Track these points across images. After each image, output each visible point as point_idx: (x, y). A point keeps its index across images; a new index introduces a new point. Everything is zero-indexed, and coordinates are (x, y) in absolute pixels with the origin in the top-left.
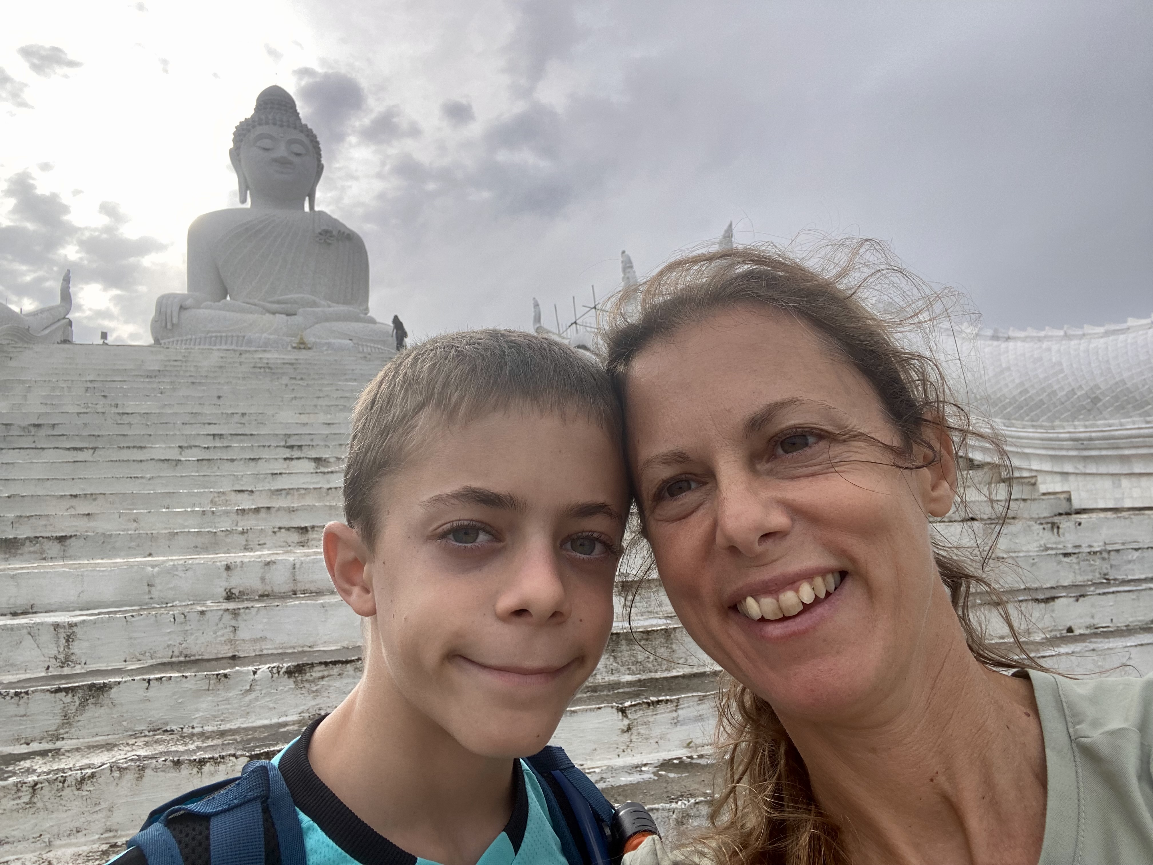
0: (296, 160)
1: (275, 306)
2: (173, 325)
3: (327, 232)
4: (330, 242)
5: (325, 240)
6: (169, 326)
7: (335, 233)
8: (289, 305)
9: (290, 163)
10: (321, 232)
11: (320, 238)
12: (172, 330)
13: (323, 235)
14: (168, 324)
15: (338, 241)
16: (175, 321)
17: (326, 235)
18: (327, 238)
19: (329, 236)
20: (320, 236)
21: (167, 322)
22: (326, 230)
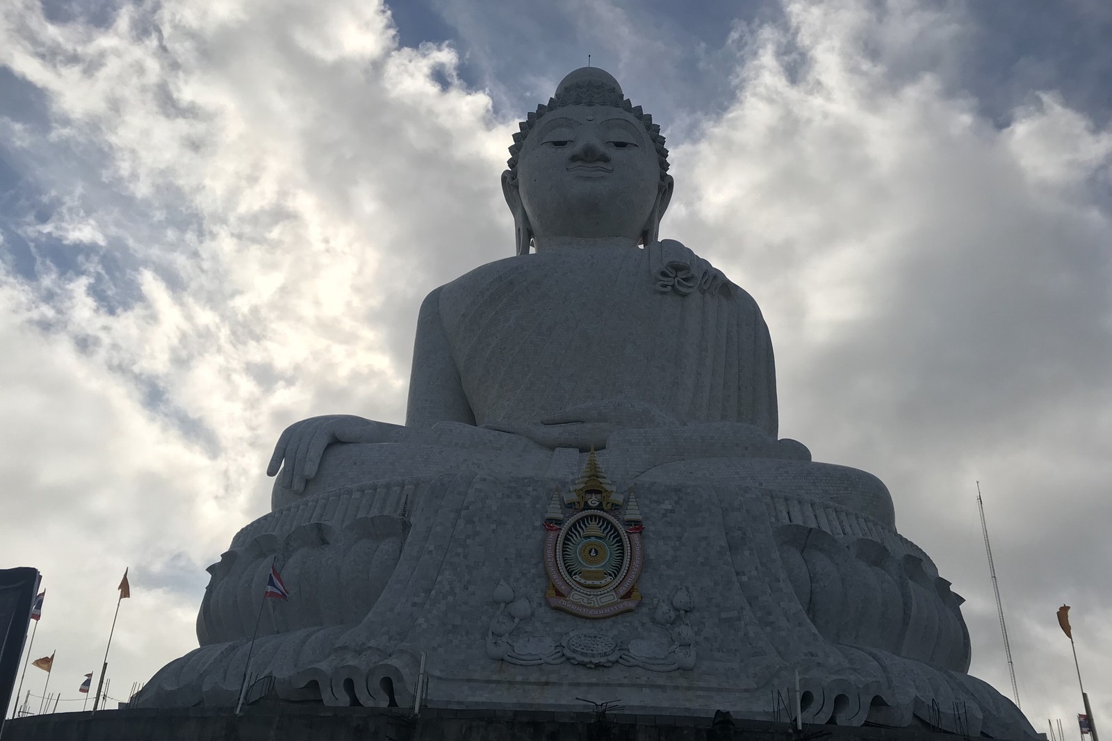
0: (615, 154)
2: (307, 482)
3: (677, 268)
4: (684, 290)
5: (673, 286)
6: (298, 485)
7: (694, 271)
8: (589, 426)
9: (606, 160)
10: (666, 270)
11: (662, 283)
12: (302, 494)
13: (670, 277)
14: (296, 480)
15: (703, 292)
16: (310, 469)
17: (676, 276)
18: (678, 281)
19: (682, 279)
20: (663, 278)
21: (295, 473)
22: (676, 263)
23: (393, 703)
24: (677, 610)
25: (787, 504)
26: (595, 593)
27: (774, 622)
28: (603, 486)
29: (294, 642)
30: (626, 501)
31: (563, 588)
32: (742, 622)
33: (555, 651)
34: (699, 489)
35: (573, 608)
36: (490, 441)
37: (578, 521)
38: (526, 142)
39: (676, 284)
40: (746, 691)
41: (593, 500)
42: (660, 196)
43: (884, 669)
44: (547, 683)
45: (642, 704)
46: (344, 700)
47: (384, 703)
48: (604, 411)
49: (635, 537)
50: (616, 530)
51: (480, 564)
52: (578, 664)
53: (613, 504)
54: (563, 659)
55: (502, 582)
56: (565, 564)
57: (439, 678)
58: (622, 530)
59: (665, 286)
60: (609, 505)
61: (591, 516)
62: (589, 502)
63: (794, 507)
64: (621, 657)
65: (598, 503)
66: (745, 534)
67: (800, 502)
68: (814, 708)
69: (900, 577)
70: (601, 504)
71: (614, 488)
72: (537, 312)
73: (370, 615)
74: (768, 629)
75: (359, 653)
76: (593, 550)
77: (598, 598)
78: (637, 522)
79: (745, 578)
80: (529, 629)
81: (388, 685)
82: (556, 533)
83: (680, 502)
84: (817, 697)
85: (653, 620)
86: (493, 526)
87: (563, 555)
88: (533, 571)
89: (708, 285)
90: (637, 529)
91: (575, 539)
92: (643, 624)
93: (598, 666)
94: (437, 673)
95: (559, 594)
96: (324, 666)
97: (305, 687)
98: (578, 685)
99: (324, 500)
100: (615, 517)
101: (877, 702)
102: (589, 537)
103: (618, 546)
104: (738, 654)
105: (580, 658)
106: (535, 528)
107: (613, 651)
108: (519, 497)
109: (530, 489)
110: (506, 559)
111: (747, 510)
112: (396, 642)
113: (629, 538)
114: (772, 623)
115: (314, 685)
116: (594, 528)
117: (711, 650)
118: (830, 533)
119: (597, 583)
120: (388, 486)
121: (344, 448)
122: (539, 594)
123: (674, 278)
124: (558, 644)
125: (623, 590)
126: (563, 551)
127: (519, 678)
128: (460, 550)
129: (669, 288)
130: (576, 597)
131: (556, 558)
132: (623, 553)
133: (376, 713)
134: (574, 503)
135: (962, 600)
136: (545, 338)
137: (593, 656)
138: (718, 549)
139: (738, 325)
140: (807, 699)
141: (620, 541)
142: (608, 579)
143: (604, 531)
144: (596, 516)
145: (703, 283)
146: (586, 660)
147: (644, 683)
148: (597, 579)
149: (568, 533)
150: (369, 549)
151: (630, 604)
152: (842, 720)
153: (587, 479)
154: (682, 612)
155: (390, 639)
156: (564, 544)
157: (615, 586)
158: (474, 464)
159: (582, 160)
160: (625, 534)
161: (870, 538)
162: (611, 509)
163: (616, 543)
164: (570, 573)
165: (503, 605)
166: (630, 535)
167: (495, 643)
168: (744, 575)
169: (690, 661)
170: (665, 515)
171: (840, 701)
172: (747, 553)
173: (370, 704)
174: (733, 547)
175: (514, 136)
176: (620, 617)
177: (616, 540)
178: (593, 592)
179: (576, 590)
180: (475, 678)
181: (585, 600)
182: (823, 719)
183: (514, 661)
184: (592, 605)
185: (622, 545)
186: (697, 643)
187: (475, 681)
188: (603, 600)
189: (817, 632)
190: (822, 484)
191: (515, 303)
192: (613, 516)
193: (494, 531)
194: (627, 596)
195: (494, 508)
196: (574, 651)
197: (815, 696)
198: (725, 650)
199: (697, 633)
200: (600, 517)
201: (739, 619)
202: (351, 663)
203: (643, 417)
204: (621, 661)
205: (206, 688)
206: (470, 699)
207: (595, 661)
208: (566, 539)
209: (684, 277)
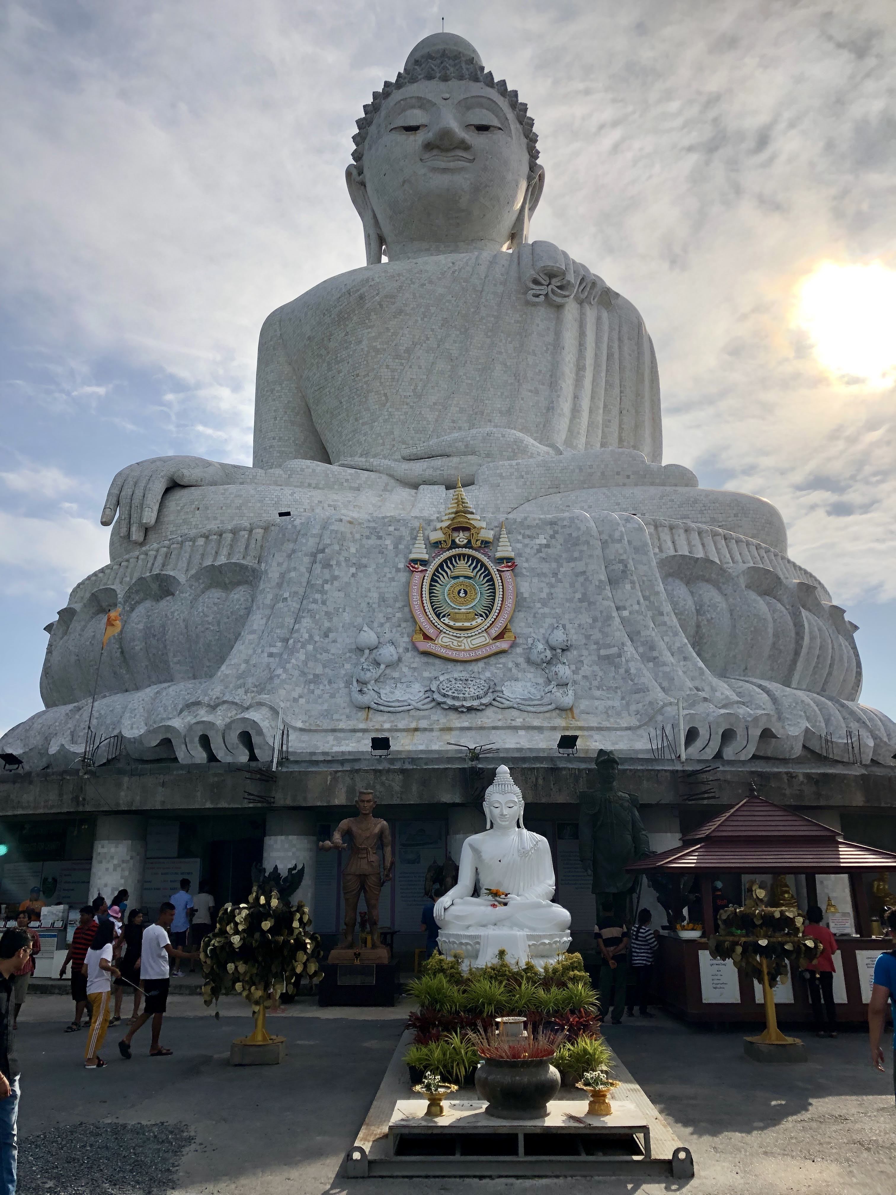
0: (477, 139)
1: (418, 468)
2: (147, 530)
3: (551, 275)
4: (559, 300)
5: (546, 295)
6: (137, 535)
7: (571, 277)
8: (455, 460)
9: (464, 146)
10: (538, 277)
11: (534, 292)
12: (142, 544)
13: (543, 285)
14: (134, 529)
15: (581, 303)
16: (149, 517)
17: (550, 284)
18: (552, 290)
19: (557, 287)
20: (535, 287)
21: (132, 522)
22: (549, 268)
23: (253, 757)
24: (553, 649)
25: (672, 534)
26: (466, 635)
27: (658, 657)
28: (471, 522)
29: (143, 700)
30: (497, 538)
31: (431, 632)
32: (623, 659)
33: (424, 697)
34: (576, 521)
35: (443, 652)
36: (347, 481)
37: (445, 561)
38: (372, 129)
39: (550, 293)
40: (629, 728)
41: (461, 538)
42: (530, 190)
43: (774, 700)
44: (416, 730)
45: (518, 746)
46: (200, 756)
47: (243, 757)
48: (471, 442)
49: (508, 575)
50: (486, 569)
51: (341, 610)
52: (450, 708)
53: (482, 541)
54: (433, 704)
55: (366, 628)
56: (432, 606)
57: (301, 730)
58: (493, 568)
59: (537, 296)
60: (479, 543)
61: (459, 555)
62: (457, 540)
63: (679, 536)
64: (494, 700)
65: (466, 541)
66: (626, 566)
67: (686, 531)
68: (699, 743)
69: (792, 606)
70: (469, 542)
71: (484, 525)
72: (392, 331)
73: (223, 668)
74: (651, 664)
75: (213, 707)
76: (462, 591)
77: (469, 639)
78: (509, 559)
79: (625, 613)
80: (396, 675)
81: (246, 739)
82: (422, 575)
83: (556, 535)
84: (703, 732)
85: (529, 661)
86: (353, 570)
87: (430, 597)
88: (399, 615)
89: (586, 294)
90: (509, 567)
91: (443, 579)
92: (517, 665)
93: (470, 709)
94: (299, 725)
95: (426, 637)
96: (177, 723)
97: (157, 746)
98: (450, 729)
99: (165, 549)
100: (485, 554)
101: (767, 734)
102: (457, 577)
103: (489, 585)
104: (619, 691)
105: (450, 702)
106: (398, 570)
107: (486, 694)
108: (380, 538)
109: (391, 529)
110: (369, 604)
111: (628, 541)
112: (253, 694)
113: (500, 576)
114: (655, 658)
115: (167, 743)
116: (463, 568)
117: (590, 689)
118: (718, 562)
119: (467, 624)
120: (235, 532)
121: (185, 492)
122: (406, 639)
123: (548, 286)
124: (428, 688)
125: (494, 632)
126: (430, 593)
127: (387, 726)
128: (318, 596)
129: (542, 298)
130: (445, 640)
131: (422, 601)
132: (495, 593)
133: (234, 769)
134: (440, 542)
135: (856, 628)
136: (403, 361)
137: (465, 699)
138: (597, 583)
139: (620, 340)
140: (692, 735)
141: (491, 580)
142: (479, 620)
143: (473, 570)
144: (464, 555)
145: (580, 290)
146: (457, 703)
147: (519, 724)
148: (467, 620)
149: (434, 574)
150: (218, 599)
151: (503, 645)
152: (729, 753)
153: (453, 515)
154: (559, 651)
155: (246, 692)
156: (431, 585)
157: (486, 627)
158: (329, 506)
159: (438, 147)
160: (497, 573)
161: (761, 566)
162: (480, 547)
163: (486, 582)
164: (438, 616)
165: (367, 652)
166: (502, 574)
167: (360, 691)
168: (625, 609)
169: (568, 699)
170: (539, 551)
171: (728, 736)
172: (628, 587)
173: (229, 759)
174: (613, 582)
175: (358, 122)
176: (492, 659)
177: (487, 578)
178: (463, 634)
179: (445, 633)
180: (340, 727)
181: (455, 643)
182: (710, 753)
183: (382, 708)
184: (463, 647)
185: (493, 584)
186: (575, 682)
187: (342, 730)
188: (474, 642)
189: (703, 666)
190: (709, 511)
191: (367, 321)
192: (483, 554)
193: (353, 575)
194: (500, 636)
195: (353, 550)
196: (444, 695)
197: (701, 731)
198: (604, 688)
199: (574, 672)
200: (469, 556)
201: (619, 656)
202: (205, 719)
203: (515, 447)
204: (495, 703)
205: (53, 750)
206: (336, 749)
207: (467, 704)
208: (433, 580)
209: (559, 284)
